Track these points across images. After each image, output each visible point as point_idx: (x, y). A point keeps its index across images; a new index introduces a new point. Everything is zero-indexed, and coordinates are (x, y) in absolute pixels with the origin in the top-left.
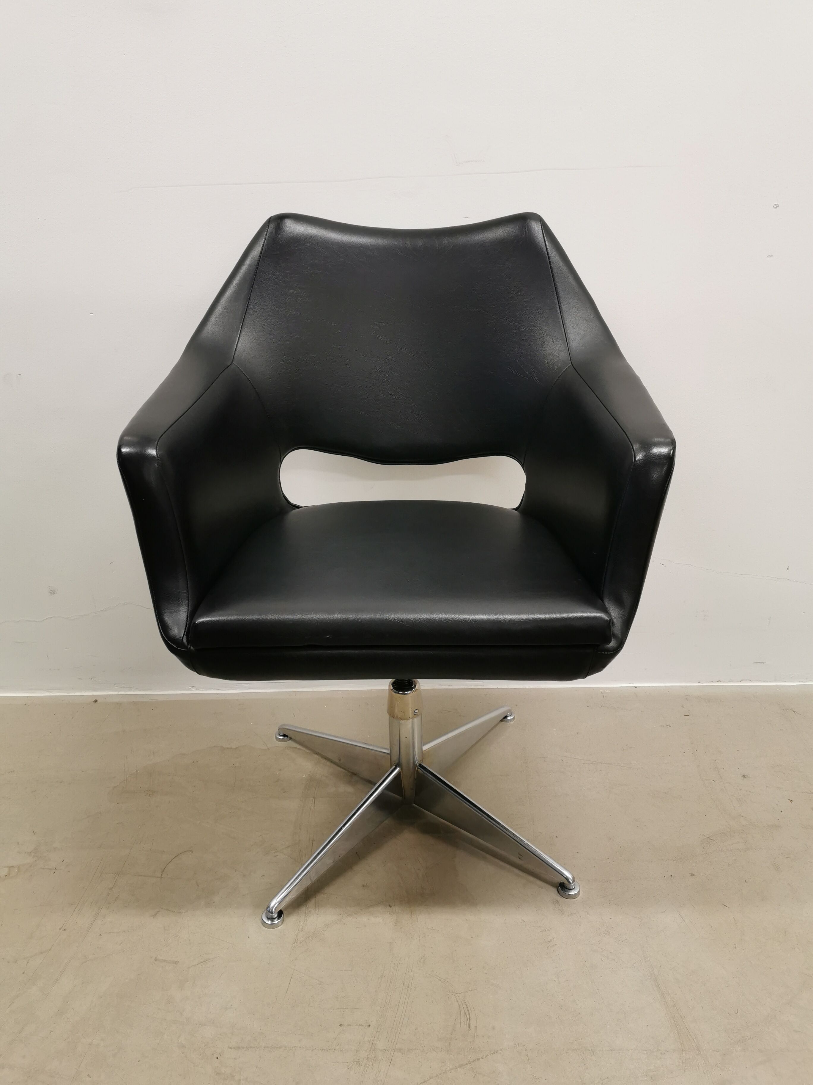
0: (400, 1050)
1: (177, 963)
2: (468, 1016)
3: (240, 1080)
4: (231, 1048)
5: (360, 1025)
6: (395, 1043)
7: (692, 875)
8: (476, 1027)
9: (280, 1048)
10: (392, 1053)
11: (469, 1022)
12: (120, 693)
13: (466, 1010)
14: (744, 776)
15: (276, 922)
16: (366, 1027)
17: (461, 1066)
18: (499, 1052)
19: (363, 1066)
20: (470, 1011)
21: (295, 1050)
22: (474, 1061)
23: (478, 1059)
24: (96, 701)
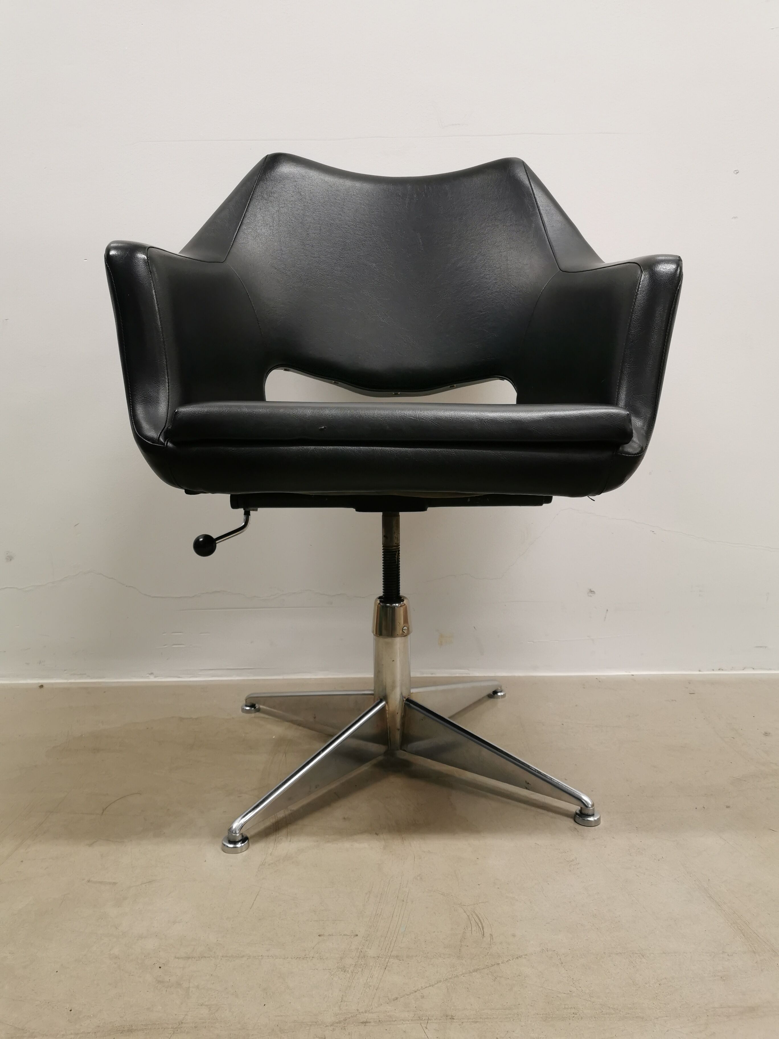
0: (397, 956)
1: (115, 883)
2: (480, 926)
3: (189, 987)
4: (178, 958)
5: (344, 935)
6: (390, 950)
7: (728, 807)
8: (491, 935)
9: (243, 956)
10: (387, 960)
11: (482, 931)
12: (70, 681)
13: (478, 921)
14: (766, 734)
15: (239, 845)
16: (353, 937)
17: (476, 971)
18: (523, 957)
19: (350, 971)
20: (482, 921)
21: (262, 959)
22: (492, 965)
23: (499, 964)
24: (41, 686)
